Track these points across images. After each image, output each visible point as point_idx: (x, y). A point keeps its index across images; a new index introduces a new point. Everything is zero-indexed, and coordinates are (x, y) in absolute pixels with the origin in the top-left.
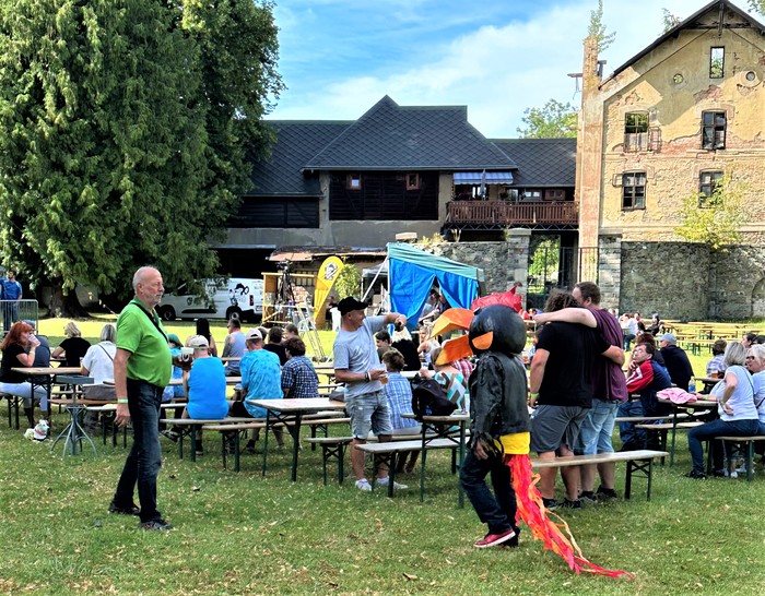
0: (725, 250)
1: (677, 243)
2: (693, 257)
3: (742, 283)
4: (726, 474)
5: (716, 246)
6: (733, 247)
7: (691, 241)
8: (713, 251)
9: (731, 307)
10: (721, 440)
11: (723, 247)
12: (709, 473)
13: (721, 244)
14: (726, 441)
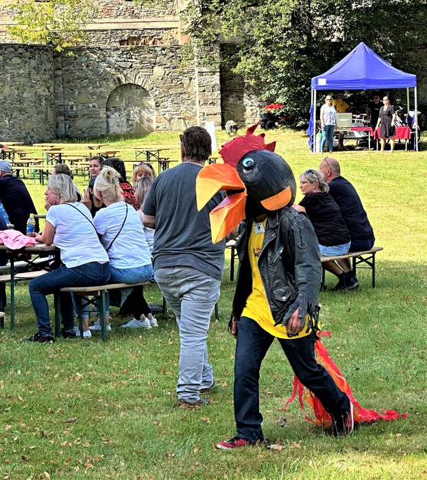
0: (71, 53)
1: (12, 45)
2: (33, 63)
3: (93, 94)
4: (78, 334)
5: (59, 49)
6: (79, 50)
7: (30, 42)
8: (57, 55)
9: (82, 124)
10: (69, 293)
11: (67, 49)
12: (57, 335)
13: (65, 45)
14: (75, 293)
